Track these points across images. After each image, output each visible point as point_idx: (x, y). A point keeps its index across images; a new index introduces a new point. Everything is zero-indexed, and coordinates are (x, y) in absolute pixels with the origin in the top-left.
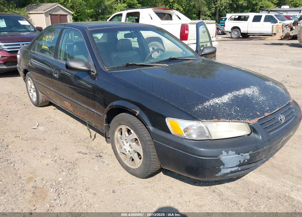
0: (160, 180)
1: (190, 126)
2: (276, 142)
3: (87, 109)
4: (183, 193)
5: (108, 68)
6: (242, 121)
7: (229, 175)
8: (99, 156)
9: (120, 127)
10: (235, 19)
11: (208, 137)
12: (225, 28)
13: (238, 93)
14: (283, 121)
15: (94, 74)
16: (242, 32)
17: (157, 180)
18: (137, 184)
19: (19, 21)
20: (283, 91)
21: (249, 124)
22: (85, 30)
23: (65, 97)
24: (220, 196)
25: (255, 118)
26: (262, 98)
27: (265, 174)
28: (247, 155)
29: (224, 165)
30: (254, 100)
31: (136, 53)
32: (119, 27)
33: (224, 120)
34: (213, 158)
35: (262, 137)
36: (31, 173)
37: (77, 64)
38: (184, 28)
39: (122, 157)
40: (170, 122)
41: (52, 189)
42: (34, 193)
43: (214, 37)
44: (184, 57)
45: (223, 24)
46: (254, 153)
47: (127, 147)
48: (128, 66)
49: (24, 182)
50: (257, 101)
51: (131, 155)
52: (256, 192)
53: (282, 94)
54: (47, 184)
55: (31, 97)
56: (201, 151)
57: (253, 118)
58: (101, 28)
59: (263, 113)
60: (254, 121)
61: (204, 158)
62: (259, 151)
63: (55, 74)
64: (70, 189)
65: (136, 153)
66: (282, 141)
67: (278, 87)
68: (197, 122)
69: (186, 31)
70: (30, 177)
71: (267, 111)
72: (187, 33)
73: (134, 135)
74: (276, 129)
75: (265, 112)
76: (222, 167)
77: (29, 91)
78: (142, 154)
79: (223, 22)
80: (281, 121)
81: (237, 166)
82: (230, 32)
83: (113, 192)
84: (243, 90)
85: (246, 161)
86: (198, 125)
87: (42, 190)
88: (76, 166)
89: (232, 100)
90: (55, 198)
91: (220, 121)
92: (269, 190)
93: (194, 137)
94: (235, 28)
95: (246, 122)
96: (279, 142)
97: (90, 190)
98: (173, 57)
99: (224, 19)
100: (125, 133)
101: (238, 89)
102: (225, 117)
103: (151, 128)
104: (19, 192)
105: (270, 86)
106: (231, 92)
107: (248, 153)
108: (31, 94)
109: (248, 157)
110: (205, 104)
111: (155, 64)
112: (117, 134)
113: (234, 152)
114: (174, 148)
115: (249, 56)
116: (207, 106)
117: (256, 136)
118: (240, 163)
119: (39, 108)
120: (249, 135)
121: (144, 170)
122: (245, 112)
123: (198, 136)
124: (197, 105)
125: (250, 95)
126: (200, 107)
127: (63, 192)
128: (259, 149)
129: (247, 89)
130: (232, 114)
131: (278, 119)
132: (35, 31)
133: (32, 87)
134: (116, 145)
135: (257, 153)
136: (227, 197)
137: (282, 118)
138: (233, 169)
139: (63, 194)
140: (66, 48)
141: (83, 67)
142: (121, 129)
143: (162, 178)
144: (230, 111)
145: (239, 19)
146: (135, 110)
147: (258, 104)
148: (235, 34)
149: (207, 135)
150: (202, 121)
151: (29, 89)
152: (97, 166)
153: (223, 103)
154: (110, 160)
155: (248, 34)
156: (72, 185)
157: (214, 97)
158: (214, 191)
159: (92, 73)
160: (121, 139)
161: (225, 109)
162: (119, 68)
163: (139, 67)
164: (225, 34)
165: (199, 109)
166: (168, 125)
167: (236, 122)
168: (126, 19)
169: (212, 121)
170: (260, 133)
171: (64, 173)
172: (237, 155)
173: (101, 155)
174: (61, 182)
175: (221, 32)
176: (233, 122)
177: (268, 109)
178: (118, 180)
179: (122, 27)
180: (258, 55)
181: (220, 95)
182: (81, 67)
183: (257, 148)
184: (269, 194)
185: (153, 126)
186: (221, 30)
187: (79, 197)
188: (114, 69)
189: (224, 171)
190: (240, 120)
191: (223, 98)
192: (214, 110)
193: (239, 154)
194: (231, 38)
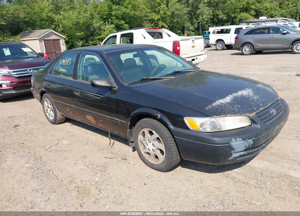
0: (181, 172)
1: (205, 121)
2: (272, 130)
3: (111, 119)
4: (203, 180)
5: (127, 83)
6: (244, 115)
7: (239, 159)
8: (124, 159)
9: (142, 131)
10: (218, 32)
11: (219, 129)
12: (209, 41)
13: (236, 94)
14: (275, 114)
15: (116, 89)
16: (226, 44)
17: (179, 172)
18: (163, 177)
19: (23, 49)
20: (271, 91)
21: (249, 117)
22: (102, 53)
23: (88, 112)
24: (233, 179)
25: (253, 112)
26: (256, 97)
27: (266, 160)
28: (251, 141)
29: (234, 150)
30: (250, 99)
31: (139, 69)
32: (128, 49)
33: (230, 115)
34: (225, 145)
35: (260, 126)
36: (70, 177)
37: (102, 82)
38: (176, 45)
39: (146, 156)
40: (188, 120)
41: (93, 187)
42: (78, 191)
43: (203, 50)
44: (186, 70)
45: (207, 38)
46: (256, 139)
47: (150, 146)
48: (143, 80)
49: (67, 184)
50: (252, 99)
51: (155, 153)
52: (262, 174)
53: (271, 93)
54: (86, 184)
55: (48, 116)
56: (215, 140)
57: (251, 112)
58: (115, 51)
59: (258, 108)
60: (252, 115)
61: (218, 145)
62: (259, 137)
63: (76, 92)
64: (108, 186)
65: (159, 150)
66: (276, 129)
67: (267, 88)
68: (210, 118)
69: (178, 47)
70: (70, 180)
71: (261, 107)
72: (179, 49)
73: (156, 135)
74: (270, 120)
75: (260, 107)
76: (232, 152)
77: (46, 111)
78: (164, 150)
79: (207, 35)
80: (273, 114)
81: (244, 151)
82: (215, 45)
83: (145, 185)
84: (240, 92)
85: (251, 146)
86: (211, 120)
87: (84, 188)
88: (106, 168)
89: (233, 100)
90: (98, 193)
91: (227, 116)
92: (272, 172)
93: (209, 130)
94: (219, 41)
95: (247, 116)
96: (274, 130)
97: (125, 185)
98: (176, 70)
99: (207, 33)
100: (147, 135)
101: (236, 92)
102: (230, 113)
103: (172, 127)
104: (66, 191)
105: (260, 87)
106: (231, 94)
107: (251, 139)
108: (47, 114)
109: (252, 143)
110: (213, 104)
111: (163, 77)
112: (140, 137)
113: (241, 139)
114: (193, 141)
115: (236, 66)
116: (215, 106)
117: (256, 126)
118: (246, 147)
119: (57, 125)
120: (250, 125)
121: (167, 163)
122: (245, 109)
123: (212, 129)
124: (207, 105)
125: (246, 95)
126: (210, 107)
127: (103, 188)
128: (259, 136)
129: (243, 91)
130: (235, 111)
131: (271, 112)
132: (38, 57)
133: (49, 107)
134: (140, 147)
135: (258, 138)
136: (239, 180)
137: (273, 111)
138: (241, 153)
139: (103, 190)
140: (83, 69)
141: (107, 84)
142: (144, 132)
143: (182, 171)
144: (233, 108)
145: (222, 32)
146: (157, 114)
147: (254, 102)
148: (219, 46)
149: (219, 128)
150: (213, 117)
151: (46, 109)
152: (125, 167)
153: (227, 103)
154: (135, 161)
155: (232, 46)
156: (108, 183)
157: (219, 99)
158: (227, 177)
159: (114, 89)
160: (145, 141)
161: (229, 107)
162: (136, 83)
163: (152, 80)
164: (210, 47)
165: (209, 108)
166: (186, 123)
167: (239, 116)
168: (121, 40)
169: (221, 117)
170: (258, 123)
171: (98, 175)
172: (243, 141)
173: (126, 158)
174: (98, 181)
175: (206, 45)
176: (237, 116)
177: (262, 105)
178: (146, 175)
179: (131, 48)
180: (244, 64)
181: (223, 97)
182: (104, 84)
183: (258, 135)
184: (272, 175)
185: (174, 125)
186: (206, 43)
187: (117, 191)
188: (132, 84)
189: (235, 155)
190: (242, 114)
191: (226, 99)
192: (221, 108)
193: (245, 140)
194: (217, 50)
